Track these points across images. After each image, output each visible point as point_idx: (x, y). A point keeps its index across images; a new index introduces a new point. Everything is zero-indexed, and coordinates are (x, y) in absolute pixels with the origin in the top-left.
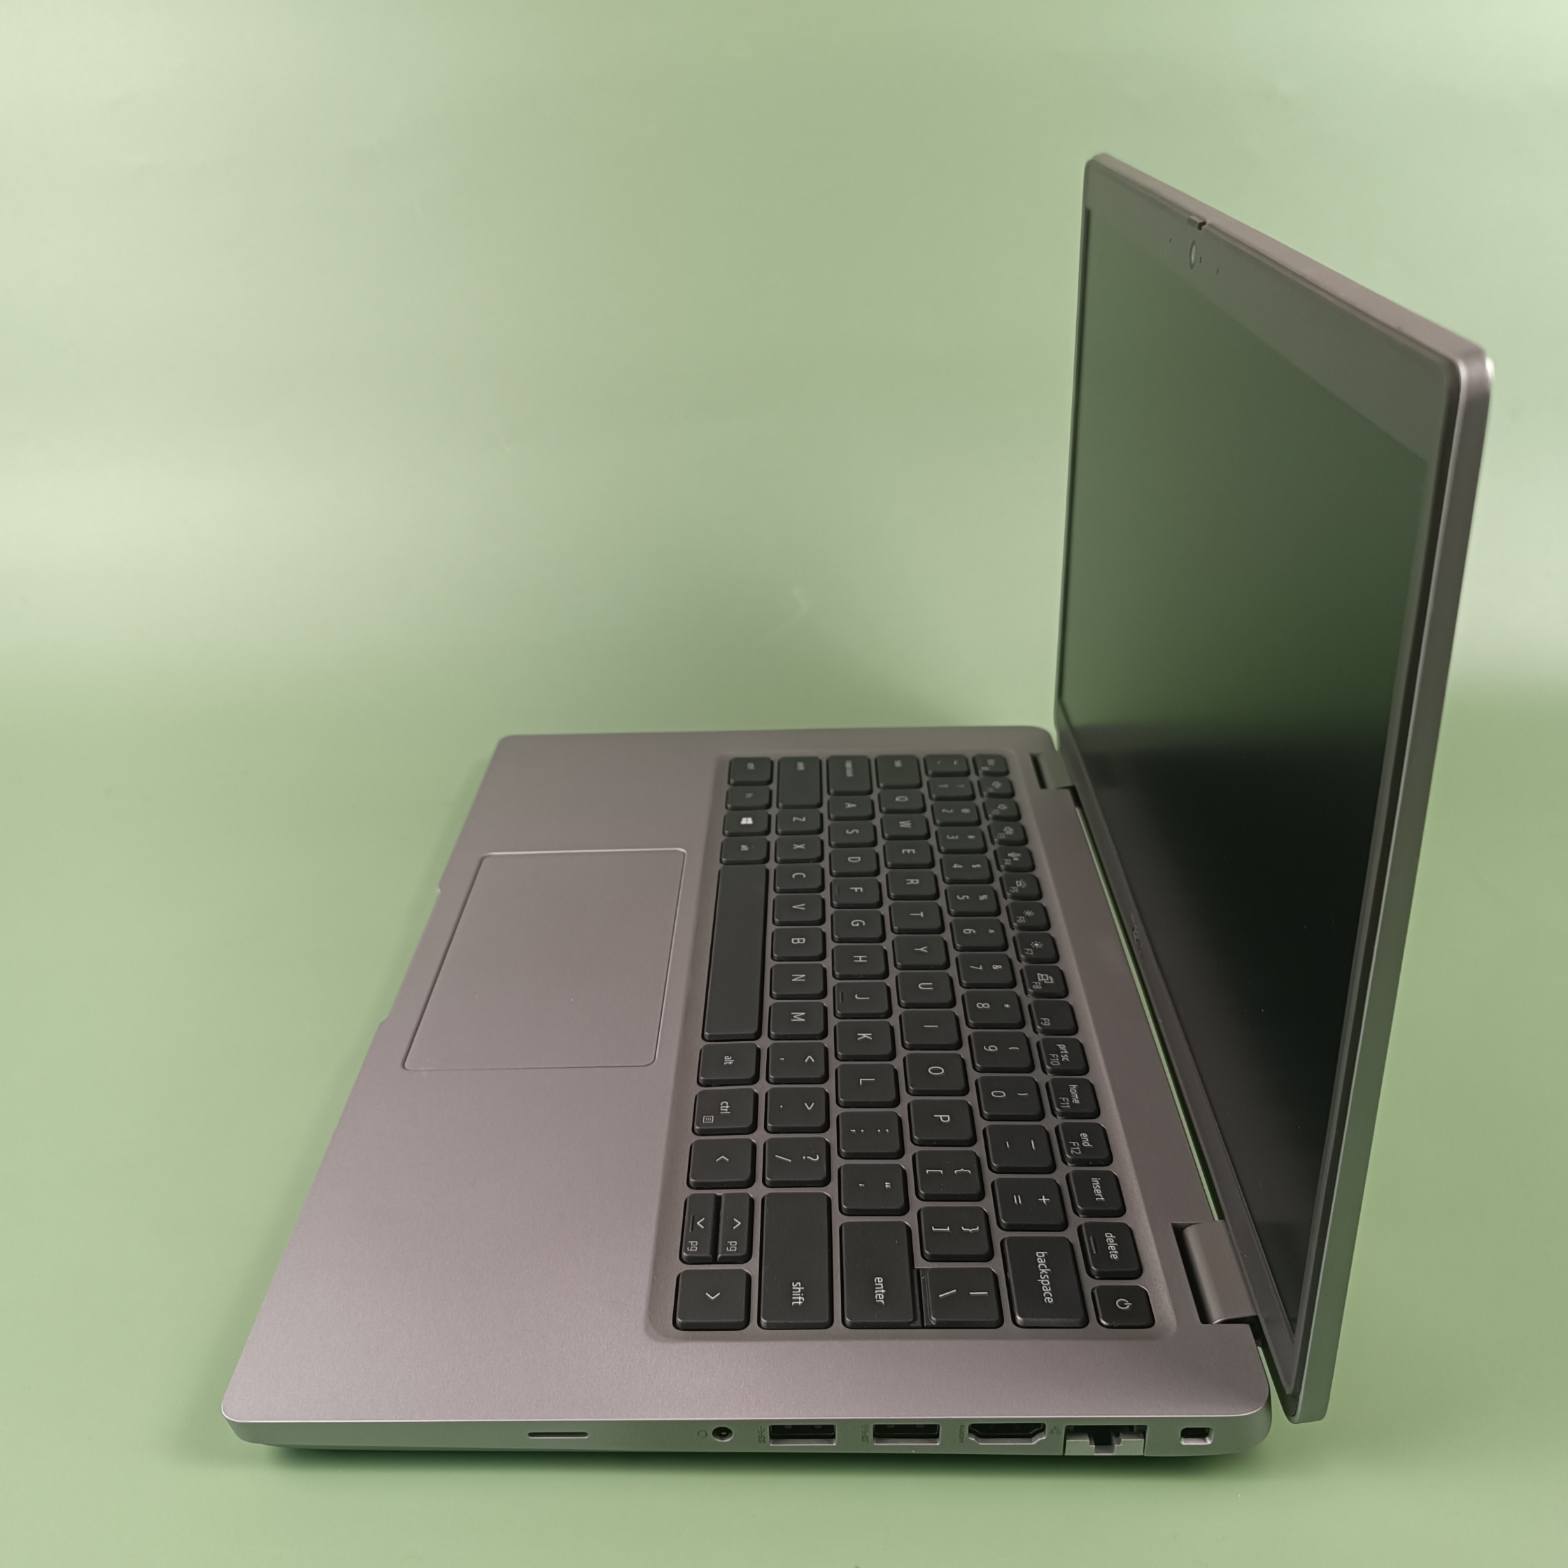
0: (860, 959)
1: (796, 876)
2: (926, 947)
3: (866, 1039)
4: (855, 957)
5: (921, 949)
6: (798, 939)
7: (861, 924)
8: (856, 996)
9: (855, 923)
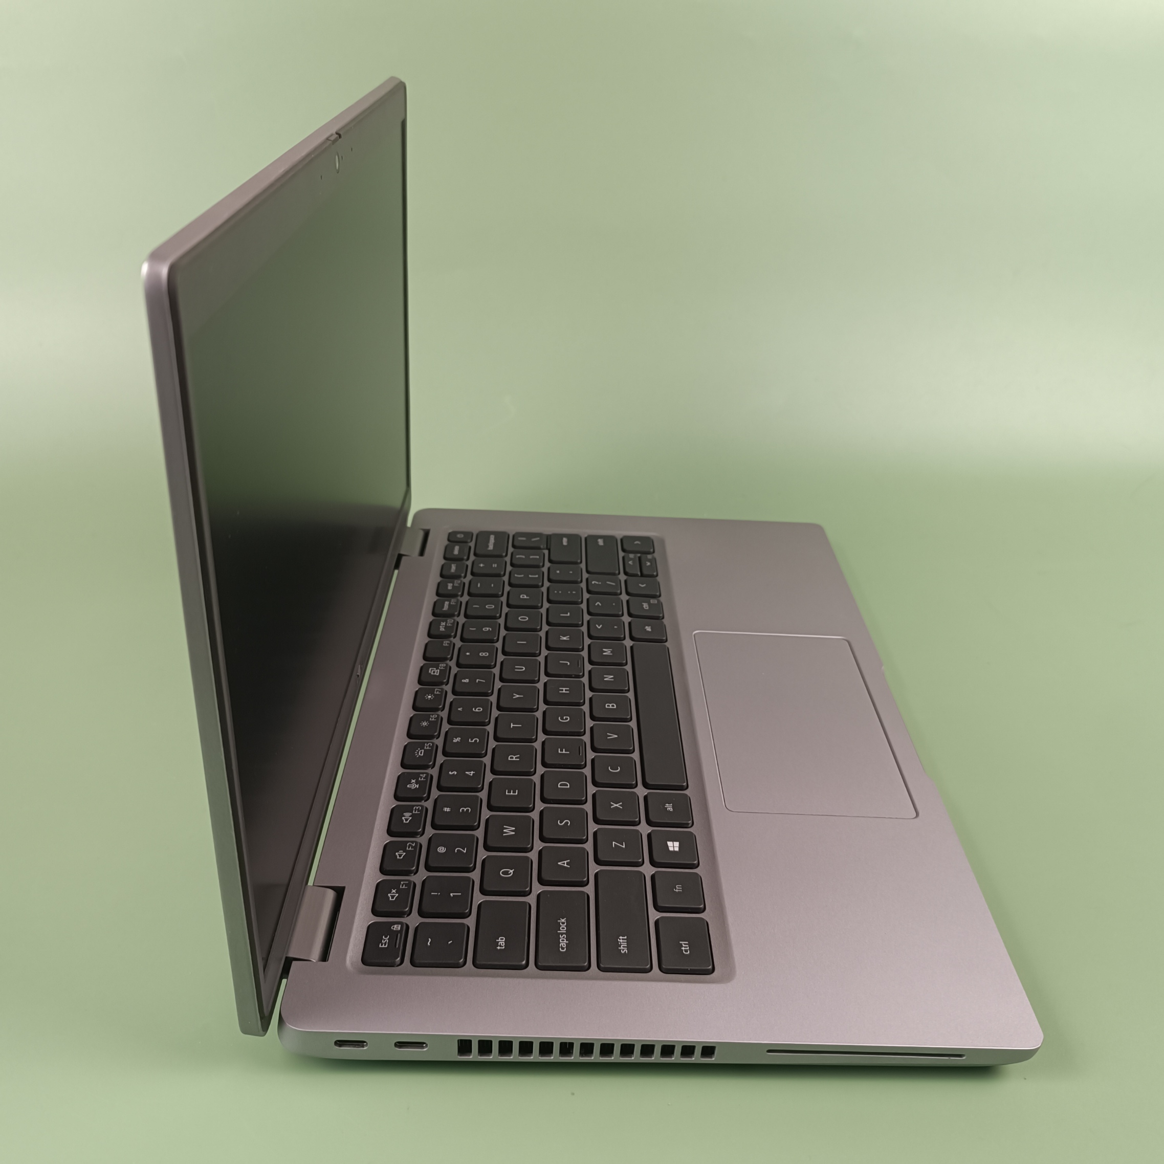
0: (564, 690)
1: (618, 769)
2: (514, 697)
3: (564, 636)
4: (568, 692)
5: (518, 696)
6: (611, 707)
7: (562, 719)
8: (569, 664)
9: (567, 719)
